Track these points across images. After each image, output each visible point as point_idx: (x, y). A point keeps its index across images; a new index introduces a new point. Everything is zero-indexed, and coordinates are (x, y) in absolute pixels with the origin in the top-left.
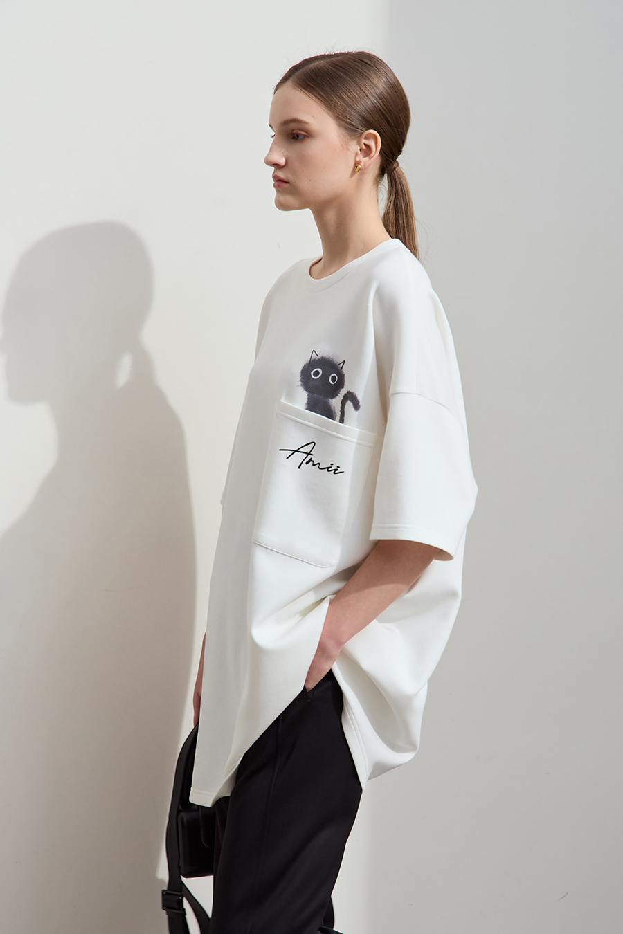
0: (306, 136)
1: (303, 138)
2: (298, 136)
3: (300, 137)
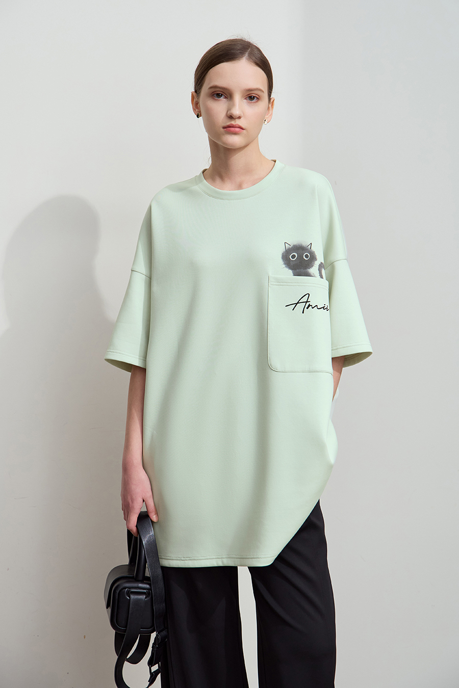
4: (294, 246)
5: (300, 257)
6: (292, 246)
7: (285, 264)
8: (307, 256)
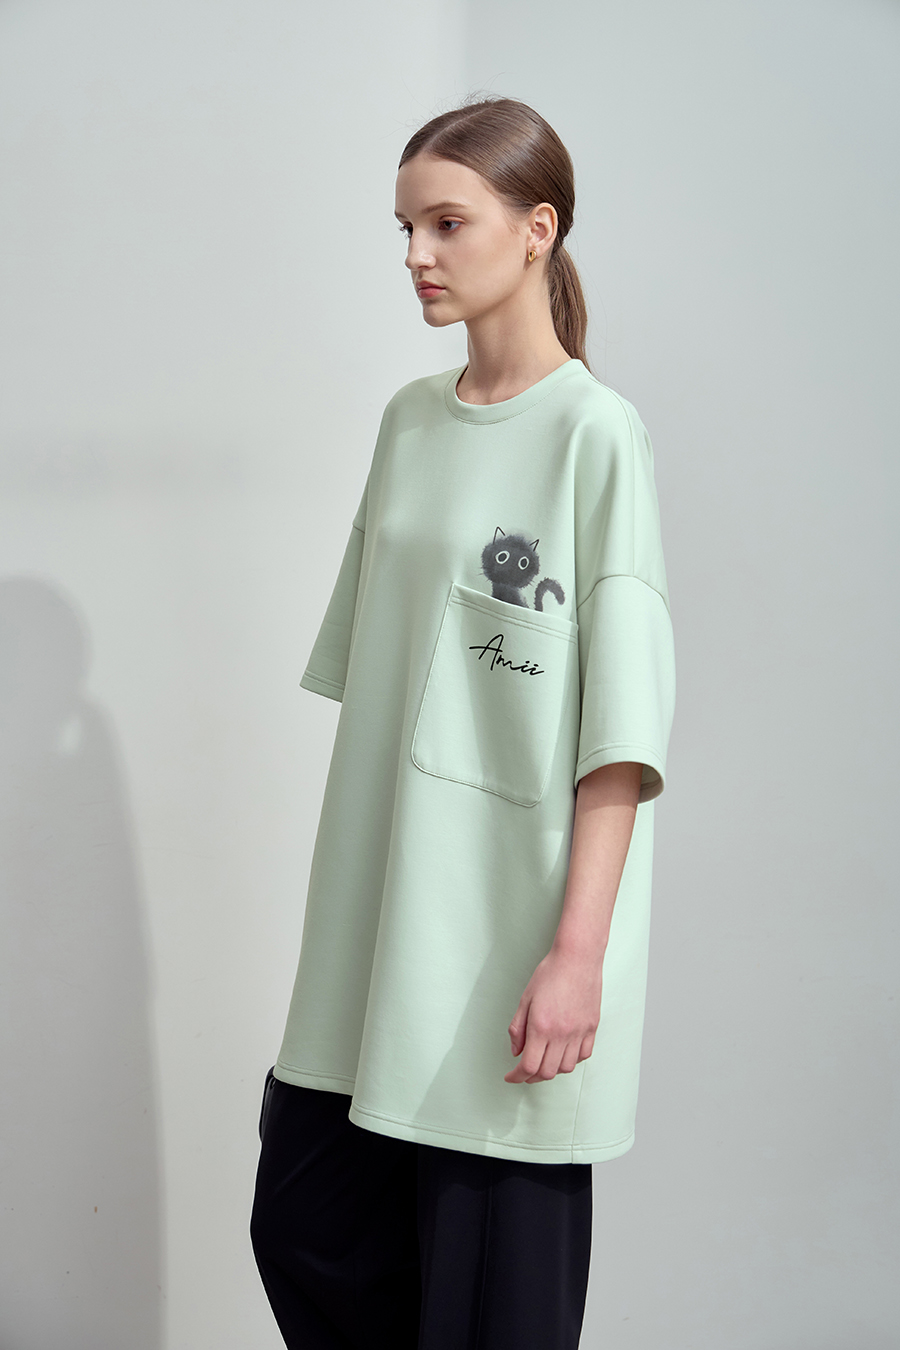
0: (461, 223)
1: (458, 228)
2: (448, 224)
3: (454, 226)
4: (510, 536)
5: (514, 560)
6: (506, 537)
7: (484, 567)
8: (524, 563)
